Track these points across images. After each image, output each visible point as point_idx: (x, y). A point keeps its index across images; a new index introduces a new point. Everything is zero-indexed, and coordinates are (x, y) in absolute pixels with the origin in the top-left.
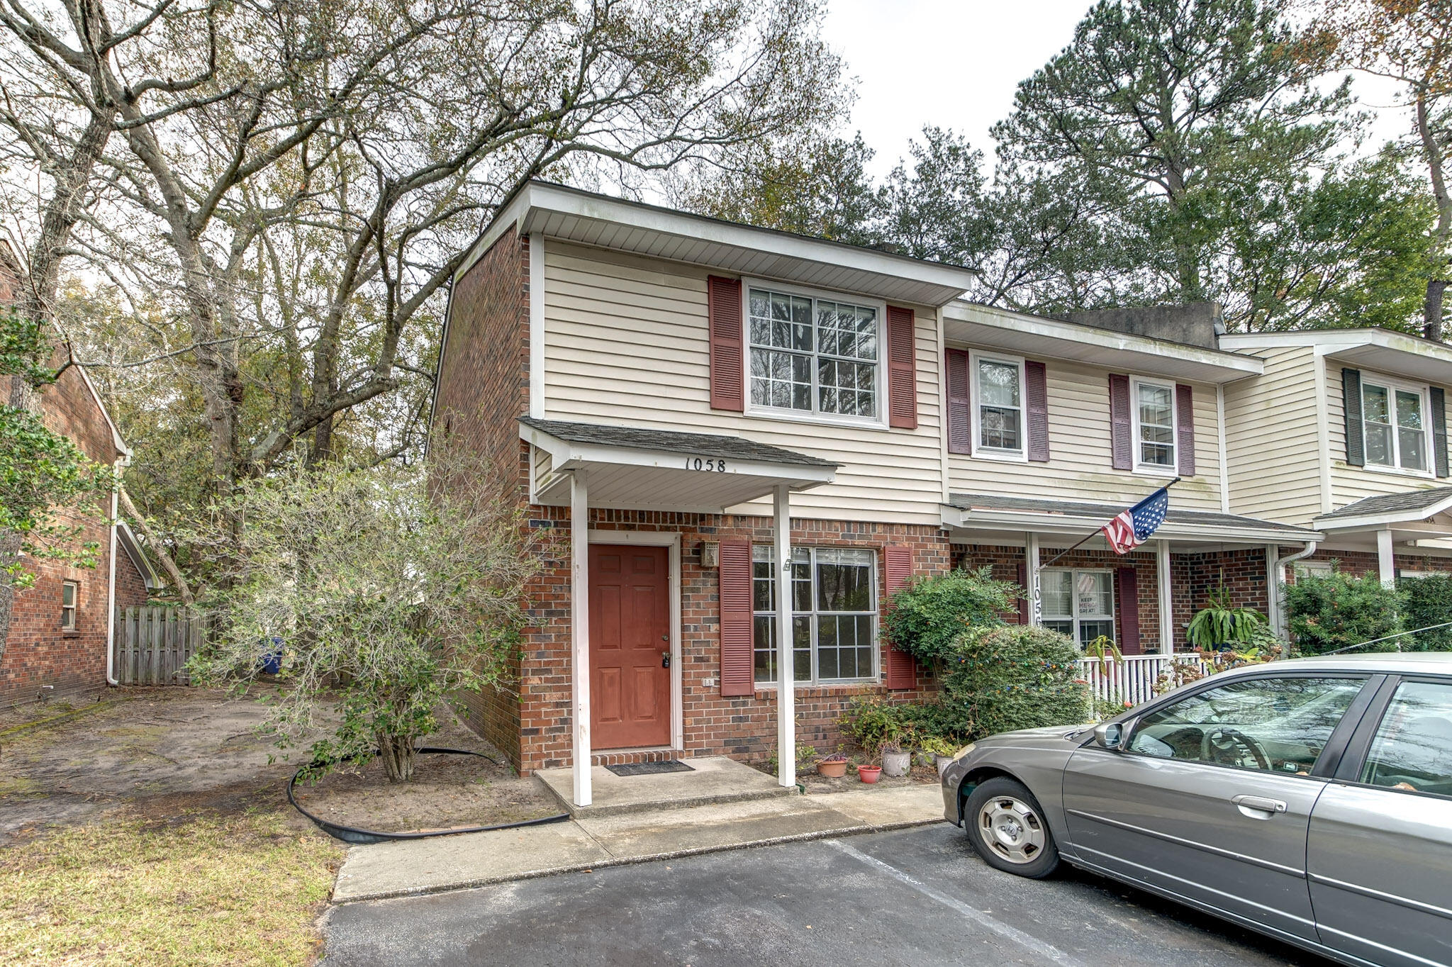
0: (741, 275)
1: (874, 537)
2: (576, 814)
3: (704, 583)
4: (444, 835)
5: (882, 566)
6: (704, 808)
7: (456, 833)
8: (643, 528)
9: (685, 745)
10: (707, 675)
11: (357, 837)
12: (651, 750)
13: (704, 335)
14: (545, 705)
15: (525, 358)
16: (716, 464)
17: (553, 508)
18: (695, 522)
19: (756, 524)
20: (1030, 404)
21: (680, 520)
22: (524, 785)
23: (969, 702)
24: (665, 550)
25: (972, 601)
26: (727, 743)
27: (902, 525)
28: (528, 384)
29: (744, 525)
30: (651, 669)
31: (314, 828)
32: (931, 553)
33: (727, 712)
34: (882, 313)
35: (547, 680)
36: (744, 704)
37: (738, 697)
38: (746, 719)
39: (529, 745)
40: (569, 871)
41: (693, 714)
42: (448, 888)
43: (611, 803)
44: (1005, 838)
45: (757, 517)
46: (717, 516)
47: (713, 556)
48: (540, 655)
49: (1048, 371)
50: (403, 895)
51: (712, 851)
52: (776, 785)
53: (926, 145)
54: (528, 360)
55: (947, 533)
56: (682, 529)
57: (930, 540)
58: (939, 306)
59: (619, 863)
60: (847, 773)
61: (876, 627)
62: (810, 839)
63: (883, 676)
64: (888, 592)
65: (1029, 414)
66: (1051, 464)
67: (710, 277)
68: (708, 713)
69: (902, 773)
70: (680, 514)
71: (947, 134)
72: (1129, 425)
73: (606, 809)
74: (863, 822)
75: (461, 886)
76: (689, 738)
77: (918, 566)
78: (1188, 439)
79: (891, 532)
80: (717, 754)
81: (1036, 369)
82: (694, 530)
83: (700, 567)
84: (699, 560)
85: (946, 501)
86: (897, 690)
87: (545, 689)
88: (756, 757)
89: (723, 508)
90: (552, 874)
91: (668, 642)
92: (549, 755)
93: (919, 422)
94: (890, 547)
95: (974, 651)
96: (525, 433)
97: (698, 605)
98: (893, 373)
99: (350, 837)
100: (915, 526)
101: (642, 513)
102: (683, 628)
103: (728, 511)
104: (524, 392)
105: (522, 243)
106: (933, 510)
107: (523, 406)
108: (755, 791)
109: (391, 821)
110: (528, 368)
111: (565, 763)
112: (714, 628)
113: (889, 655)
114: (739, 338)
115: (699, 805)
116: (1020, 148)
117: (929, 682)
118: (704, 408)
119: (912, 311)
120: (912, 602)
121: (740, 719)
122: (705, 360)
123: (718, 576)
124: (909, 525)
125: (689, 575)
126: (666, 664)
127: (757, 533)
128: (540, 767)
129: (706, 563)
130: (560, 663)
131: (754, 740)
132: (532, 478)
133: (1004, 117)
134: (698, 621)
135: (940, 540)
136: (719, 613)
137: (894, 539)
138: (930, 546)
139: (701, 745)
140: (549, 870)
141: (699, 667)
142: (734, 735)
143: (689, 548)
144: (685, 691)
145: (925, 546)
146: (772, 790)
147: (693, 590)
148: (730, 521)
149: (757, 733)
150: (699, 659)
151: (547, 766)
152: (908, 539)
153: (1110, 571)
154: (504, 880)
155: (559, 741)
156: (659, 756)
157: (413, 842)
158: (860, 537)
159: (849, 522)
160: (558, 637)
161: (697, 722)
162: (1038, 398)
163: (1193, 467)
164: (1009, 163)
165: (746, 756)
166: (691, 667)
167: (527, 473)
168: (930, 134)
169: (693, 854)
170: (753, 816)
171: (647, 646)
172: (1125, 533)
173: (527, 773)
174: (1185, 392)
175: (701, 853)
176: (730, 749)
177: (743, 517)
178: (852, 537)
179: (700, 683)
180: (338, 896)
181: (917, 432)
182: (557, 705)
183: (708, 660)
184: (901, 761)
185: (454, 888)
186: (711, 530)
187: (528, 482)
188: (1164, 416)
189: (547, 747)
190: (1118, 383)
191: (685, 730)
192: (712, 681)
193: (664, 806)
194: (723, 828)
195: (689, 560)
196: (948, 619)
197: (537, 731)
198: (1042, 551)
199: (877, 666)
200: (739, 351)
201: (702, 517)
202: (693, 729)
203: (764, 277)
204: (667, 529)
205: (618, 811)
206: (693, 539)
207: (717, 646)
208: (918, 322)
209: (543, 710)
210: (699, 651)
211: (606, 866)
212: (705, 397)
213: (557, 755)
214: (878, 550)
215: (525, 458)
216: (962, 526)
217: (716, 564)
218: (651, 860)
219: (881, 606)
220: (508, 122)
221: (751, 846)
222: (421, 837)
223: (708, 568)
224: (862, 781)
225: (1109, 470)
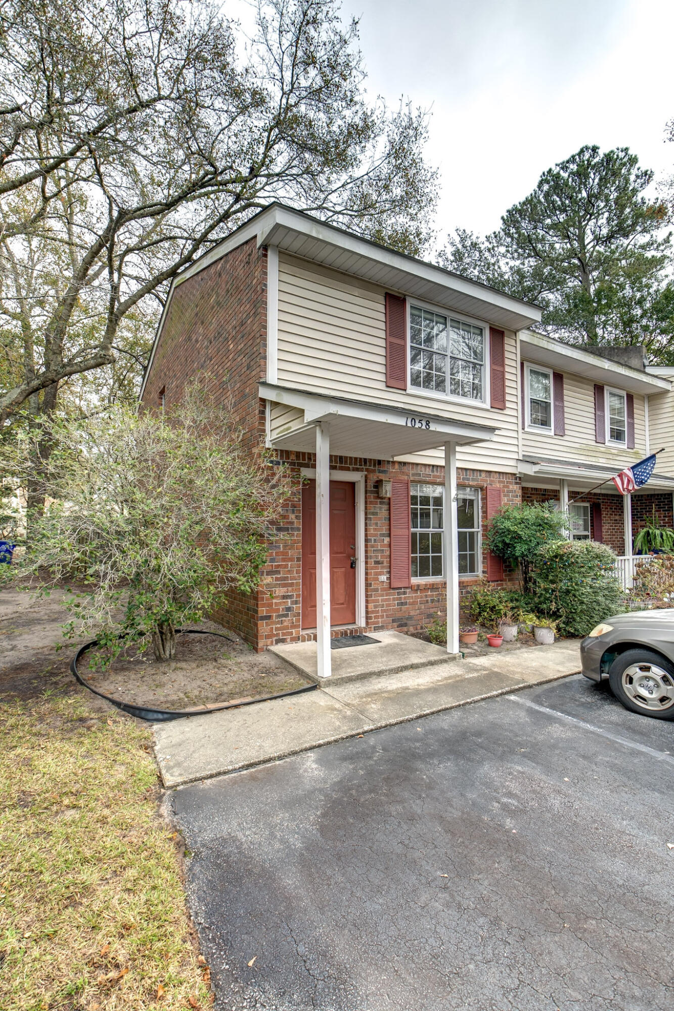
0: (405, 295)
1: (482, 480)
2: (322, 684)
3: (381, 509)
4: (227, 708)
5: (484, 499)
6: (406, 674)
7: (236, 707)
8: (342, 469)
9: (367, 623)
10: (381, 574)
11: (156, 716)
12: (345, 628)
13: (382, 334)
14: (276, 597)
15: (263, 337)
16: (424, 423)
17: (282, 451)
18: (375, 465)
19: (412, 468)
20: (555, 399)
21: (365, 463)
22: (262, 659)
23: (553, 591)
24: (352, 485)
25: (546, 524)
26: (394, 621)
27: (496, 472)
28: (265, 358)
29: (405, 469)
30: (343, 570)
31: (114, 710)
32: (511, 491)
33: (394, 599)
34: (487, 333)
35: (277, 579)
36: (405, 593)
37: (401, 588)
38: (406, 604)
39: (263, 628)
40: (347, 738)
41: (374, 601)
42: (259, 763)
43: (345, 673)
44: (644, 693)
45: (413, 464)
46: (388, 462)
47: (387, 490)
48: (272, 560)
49: (564, 380)
50: (225, 773)
51: (440, 711)
52: (446, 653)
53: (458, 239)
54: (265, 340)
55: (520, 478)
56: (367, 470)
57: (511, 483)
58: (518, 331)
59: (381, 728)
60: (478, 640)
61: (480, 539)
62: (497, 696)
63: (484, 572)
64: (489, 517)
65: (555, 406)
66: (565, 438)
67: (386, 293)
68: (382, 600)
69: (514, 639)
70: (365, 459)
71: (470, 234)
72: (604, 416)
73: (342, 679)
74: (523, 681)
75: (270, 760)
76: (371, 618)
77: (505, 500)
78: (631, 426)
79: (490, 477)
80: (388, 629)
81: (559, 378)
82: (374, 471)
83: (378, 497)
84: (377, 492)
85: (521, 458)
86: (492, 581)
87: (276, 586)
88: (412, 629)
89: (393, 457)
90: (336, 741)
91: (354, 550)
92: (278, 635)
93: (507, 406)
94: (489, 487)
95: (556, 557)
96: (263, 393)
97: (376, 524)
98: (493, 371)
99: (151, 716)
100: (503, 473)
101: (341, 457)
102: (366, 540)
103: (396, 459)
104: (262, 363)
105: (261, 251)
106: (513, 463)
107: (262, 373)
108: (436, 658)
109: (175, 697)
110: (265, 345)
111: (288, 640)
112: (387, 540)
113: (489, 558)
114: (404, 338)
115: (402, 671)
116: (502, 249)
117: (509, 575)
118: (382, 386)
119: (503, 332)
120: (507, 524)
121: (402, 604)
122: (382, 352)
123: (389, 504)
124: (499, 473)
125: (371, 503)
126: (353, 565)
127: (413, 475)
128: (272, 644)
129: (383, 494)
130: (286, 567)
131: (410, 618)
132: (268, 428)
133: (497, 230)
134: (376, 535)
135: (516, 483)
136: (390, 531)
137: (492, 481)
138: (511, 487)
139: (378, 623)
140: (333, 738)
141: (377, 568)
142: (398, 615)
143: (371, 484)
144: (368, 585)
145: (508, 487)
146: (445, 657)
147: (373, 514)
148: (397, 466)
149: (412, 613)
150: (377, 563)
151: (276, 643)
152: (500, 482)
153: (588, 505)
154: (301, 751)
155: (285, 624)
156: (351, 632)
157: (203, 716)
158: (473, 480)
159: (466, 469)
160: (285, 547)
161: (375, 607)
162: (559, 396)
163: (634, 443)
164: (495, 258)
165: (405, 629)
166: (372, 569)
167: (264, 424)
168: (460, 233)
169: (428, 715)
170: (446, 679)
171: (341, 553)
172: (629, 481)
173: (262, 650)
174: (630, 398)
175: (433, 713)
176: (395, 624)
177: (405, 463)
178: (468, 479)
179: (377, 579)
180: (169, 780)
181: (506, 412)
182: (284, 597)
183: (382, 563)
184: (512, 631)
185: (265, 762)
186: (384, 472)
187: (264, 431)
188: (620, 412)
189: (277, 629)
190: (599, 389)
191: (367, 612)
192: (385, 577)
193: (380, 674)
194: (434, 690)
195: (372, 492)
196: (533, 536)
197: (269, 617)
198: (569, 492)
199: (480, 567)
200: (404, 347)
201: (379, 462)
202: (373, 612)
203: (420, 298)
204: (357, 470)
205: (350, 680)
206: (373, 478)
207: (388, 553)
208: (507, 340)
209: (274, 601)
210: (377, 557)
211: (372, 730)
212: (382, 378)
213: (284, 634)
214: (482, 489)
215: (263, 412)
216: (533, 474)
217: (388, 496)
218: (401, 722)
219: (483, 526)
220: (211, 179)
221: (463, 705)
222: (210, 712)
223: (382, 498)
224: (490, 645)
225: (593, 443)
